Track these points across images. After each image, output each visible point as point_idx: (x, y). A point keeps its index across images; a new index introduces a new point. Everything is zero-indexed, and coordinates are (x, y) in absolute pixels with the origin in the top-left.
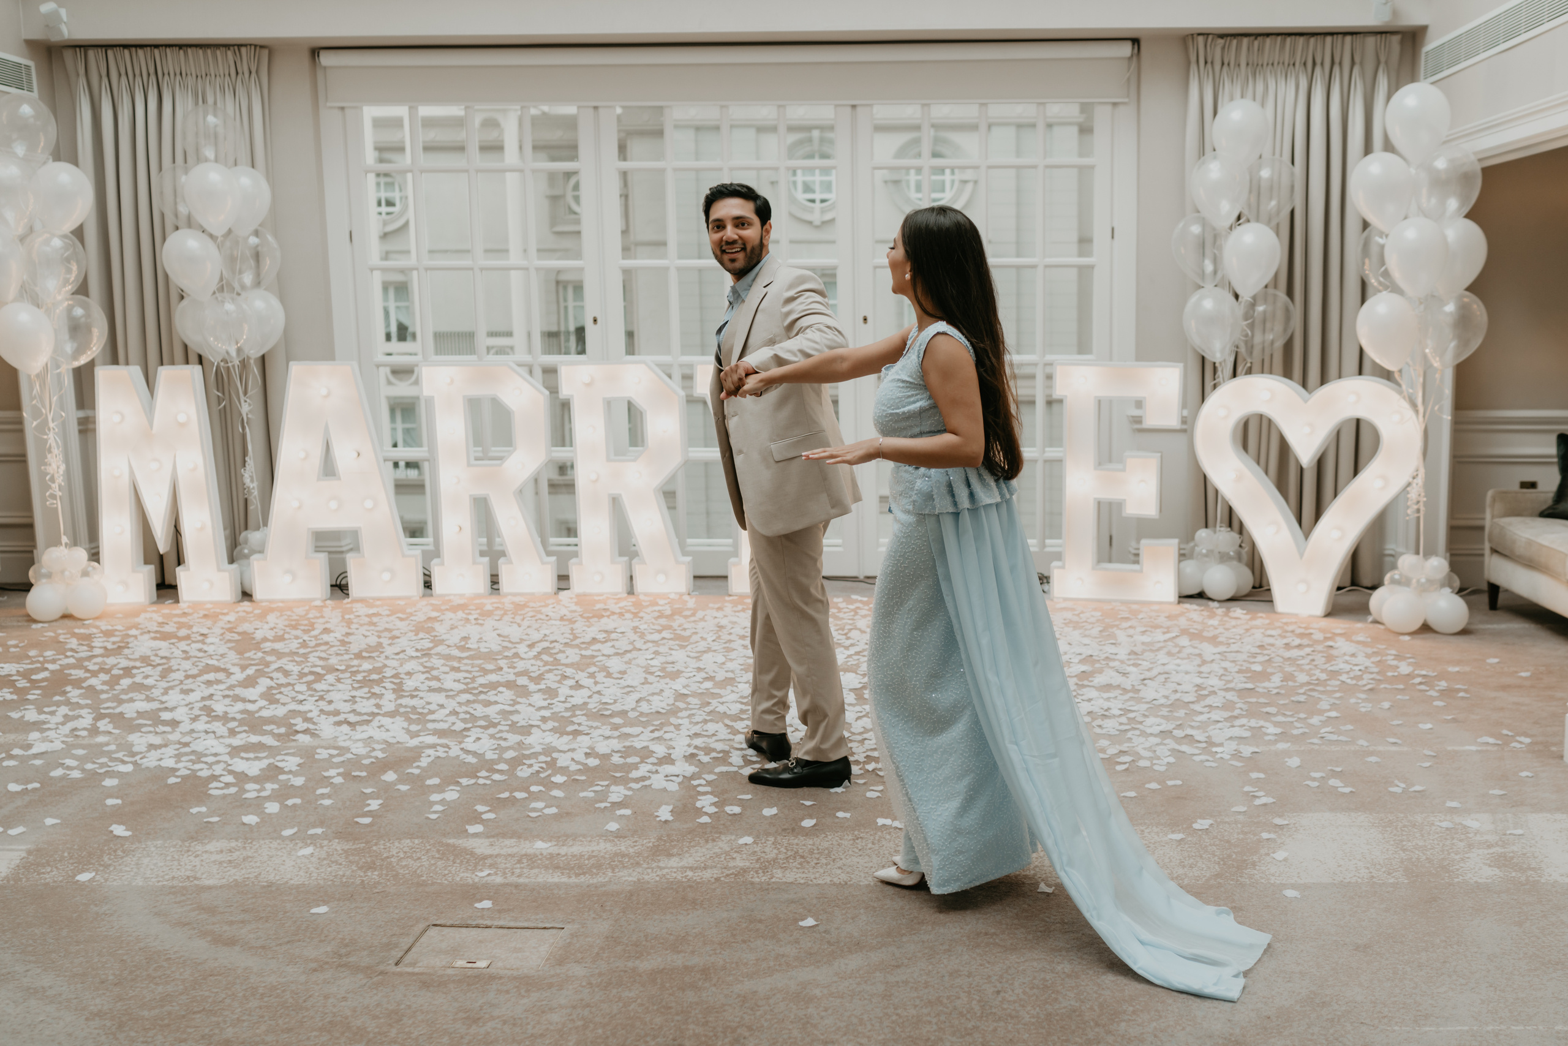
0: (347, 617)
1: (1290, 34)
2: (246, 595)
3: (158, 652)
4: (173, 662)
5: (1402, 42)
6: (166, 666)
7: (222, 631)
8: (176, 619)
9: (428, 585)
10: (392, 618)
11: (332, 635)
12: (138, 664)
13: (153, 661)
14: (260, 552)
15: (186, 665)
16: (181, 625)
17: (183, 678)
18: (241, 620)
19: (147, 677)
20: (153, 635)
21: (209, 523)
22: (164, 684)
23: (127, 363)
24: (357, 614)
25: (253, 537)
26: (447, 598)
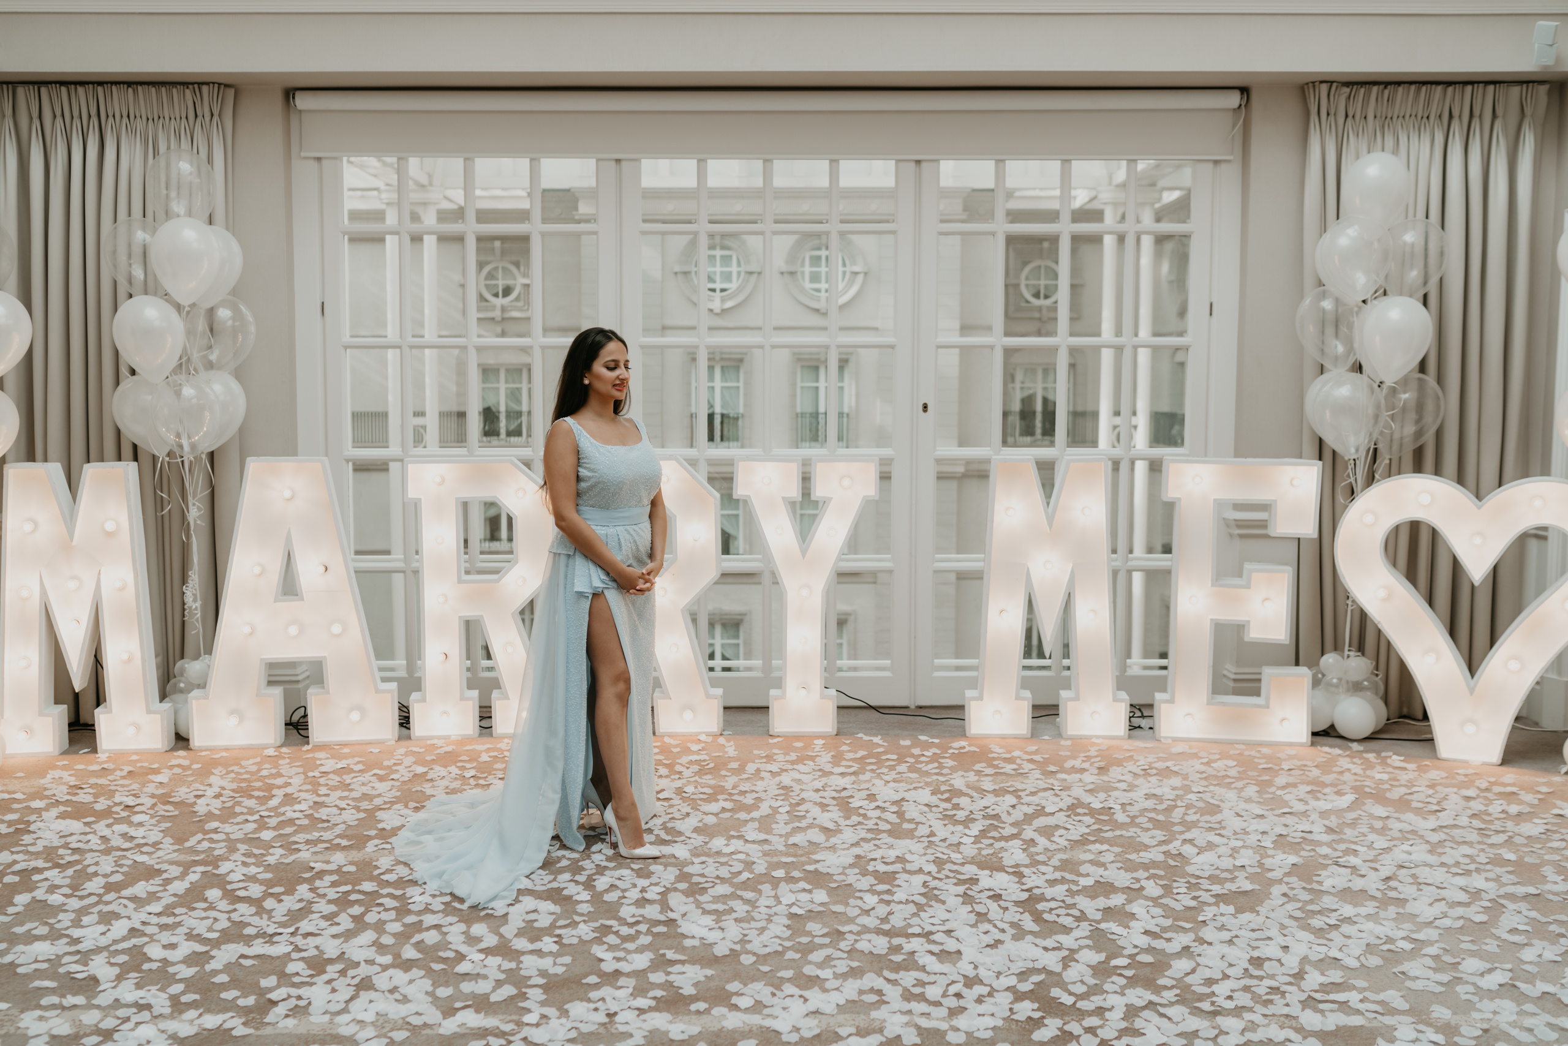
0: (310, 774)
1: (1424, 83)
2: (181, 740)
3: (69, 839)
4: (89, 859)
5: (1549, 93)
6: (79, 867)
7: (154, 801)
8: (93, 781)
9: (405, 721)
10: (367, 776)
11: (297, 807)
12: (40, 863)
13: (62, 857)
14: (199, 686)
15: (106, 865)
16: (101, 791)
17: (102, 891)
18: (177, 780)
19: (53, 889)
20: (62, 808)
21: (138, 654)
22: (74, 904)
23: (46, 460)
24: (323, 769)
25: (192, 668)
26: (429, 742)
